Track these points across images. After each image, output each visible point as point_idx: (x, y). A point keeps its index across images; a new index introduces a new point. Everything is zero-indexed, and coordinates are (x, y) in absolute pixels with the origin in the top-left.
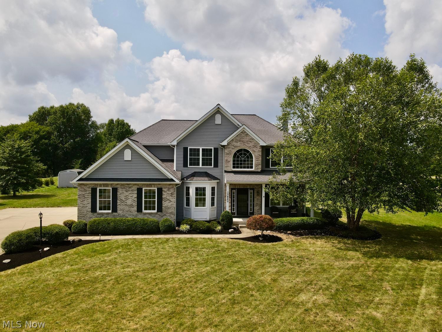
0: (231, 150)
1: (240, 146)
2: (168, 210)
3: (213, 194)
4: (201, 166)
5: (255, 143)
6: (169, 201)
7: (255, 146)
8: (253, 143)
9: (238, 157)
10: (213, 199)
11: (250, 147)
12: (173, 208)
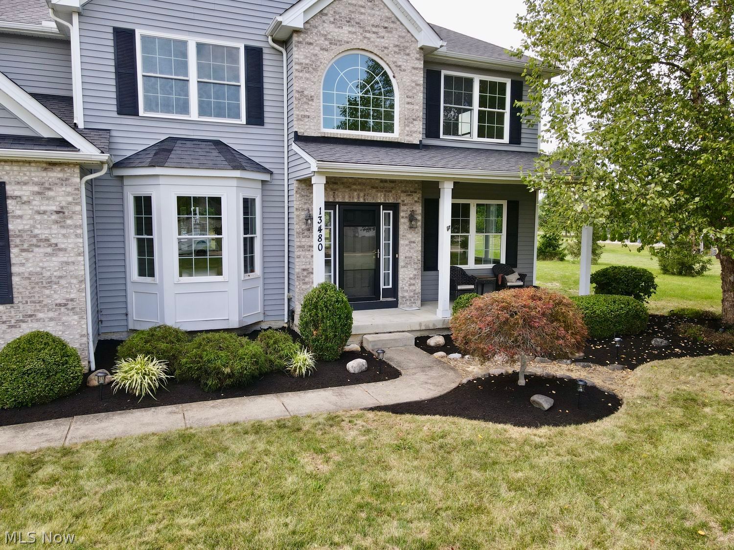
0: (316, 55)
2: (47, 292)
4: (194, 113)
5: (403, 37)
6: (49, 250)
7: (401, 49)
8: (395, 34)
10: (249, 245)
11: (386, 51)
12: (74, 281)
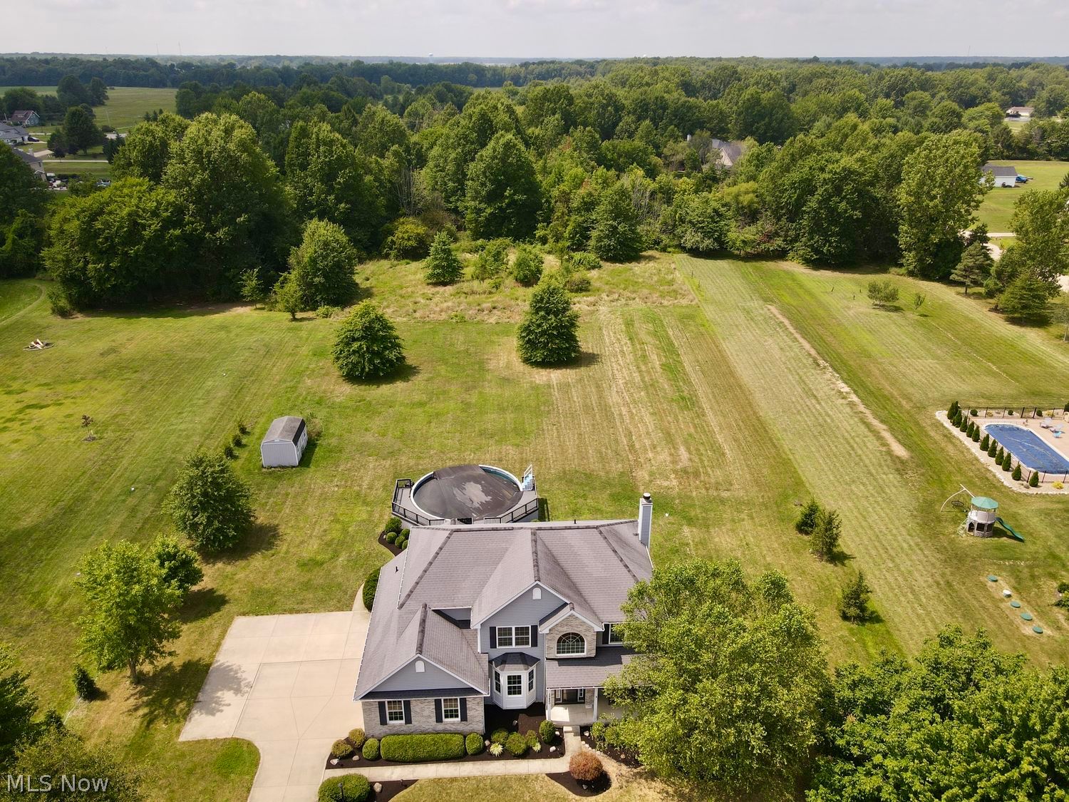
0: (554, 636)
1: (567, 629)
3: (531, 678)
4: (514, 645)
5: (588, 628)
7: (587, 631)
8: (585, 627)
9: (564, 641)
10: (531, 683)
11: (581, 632)
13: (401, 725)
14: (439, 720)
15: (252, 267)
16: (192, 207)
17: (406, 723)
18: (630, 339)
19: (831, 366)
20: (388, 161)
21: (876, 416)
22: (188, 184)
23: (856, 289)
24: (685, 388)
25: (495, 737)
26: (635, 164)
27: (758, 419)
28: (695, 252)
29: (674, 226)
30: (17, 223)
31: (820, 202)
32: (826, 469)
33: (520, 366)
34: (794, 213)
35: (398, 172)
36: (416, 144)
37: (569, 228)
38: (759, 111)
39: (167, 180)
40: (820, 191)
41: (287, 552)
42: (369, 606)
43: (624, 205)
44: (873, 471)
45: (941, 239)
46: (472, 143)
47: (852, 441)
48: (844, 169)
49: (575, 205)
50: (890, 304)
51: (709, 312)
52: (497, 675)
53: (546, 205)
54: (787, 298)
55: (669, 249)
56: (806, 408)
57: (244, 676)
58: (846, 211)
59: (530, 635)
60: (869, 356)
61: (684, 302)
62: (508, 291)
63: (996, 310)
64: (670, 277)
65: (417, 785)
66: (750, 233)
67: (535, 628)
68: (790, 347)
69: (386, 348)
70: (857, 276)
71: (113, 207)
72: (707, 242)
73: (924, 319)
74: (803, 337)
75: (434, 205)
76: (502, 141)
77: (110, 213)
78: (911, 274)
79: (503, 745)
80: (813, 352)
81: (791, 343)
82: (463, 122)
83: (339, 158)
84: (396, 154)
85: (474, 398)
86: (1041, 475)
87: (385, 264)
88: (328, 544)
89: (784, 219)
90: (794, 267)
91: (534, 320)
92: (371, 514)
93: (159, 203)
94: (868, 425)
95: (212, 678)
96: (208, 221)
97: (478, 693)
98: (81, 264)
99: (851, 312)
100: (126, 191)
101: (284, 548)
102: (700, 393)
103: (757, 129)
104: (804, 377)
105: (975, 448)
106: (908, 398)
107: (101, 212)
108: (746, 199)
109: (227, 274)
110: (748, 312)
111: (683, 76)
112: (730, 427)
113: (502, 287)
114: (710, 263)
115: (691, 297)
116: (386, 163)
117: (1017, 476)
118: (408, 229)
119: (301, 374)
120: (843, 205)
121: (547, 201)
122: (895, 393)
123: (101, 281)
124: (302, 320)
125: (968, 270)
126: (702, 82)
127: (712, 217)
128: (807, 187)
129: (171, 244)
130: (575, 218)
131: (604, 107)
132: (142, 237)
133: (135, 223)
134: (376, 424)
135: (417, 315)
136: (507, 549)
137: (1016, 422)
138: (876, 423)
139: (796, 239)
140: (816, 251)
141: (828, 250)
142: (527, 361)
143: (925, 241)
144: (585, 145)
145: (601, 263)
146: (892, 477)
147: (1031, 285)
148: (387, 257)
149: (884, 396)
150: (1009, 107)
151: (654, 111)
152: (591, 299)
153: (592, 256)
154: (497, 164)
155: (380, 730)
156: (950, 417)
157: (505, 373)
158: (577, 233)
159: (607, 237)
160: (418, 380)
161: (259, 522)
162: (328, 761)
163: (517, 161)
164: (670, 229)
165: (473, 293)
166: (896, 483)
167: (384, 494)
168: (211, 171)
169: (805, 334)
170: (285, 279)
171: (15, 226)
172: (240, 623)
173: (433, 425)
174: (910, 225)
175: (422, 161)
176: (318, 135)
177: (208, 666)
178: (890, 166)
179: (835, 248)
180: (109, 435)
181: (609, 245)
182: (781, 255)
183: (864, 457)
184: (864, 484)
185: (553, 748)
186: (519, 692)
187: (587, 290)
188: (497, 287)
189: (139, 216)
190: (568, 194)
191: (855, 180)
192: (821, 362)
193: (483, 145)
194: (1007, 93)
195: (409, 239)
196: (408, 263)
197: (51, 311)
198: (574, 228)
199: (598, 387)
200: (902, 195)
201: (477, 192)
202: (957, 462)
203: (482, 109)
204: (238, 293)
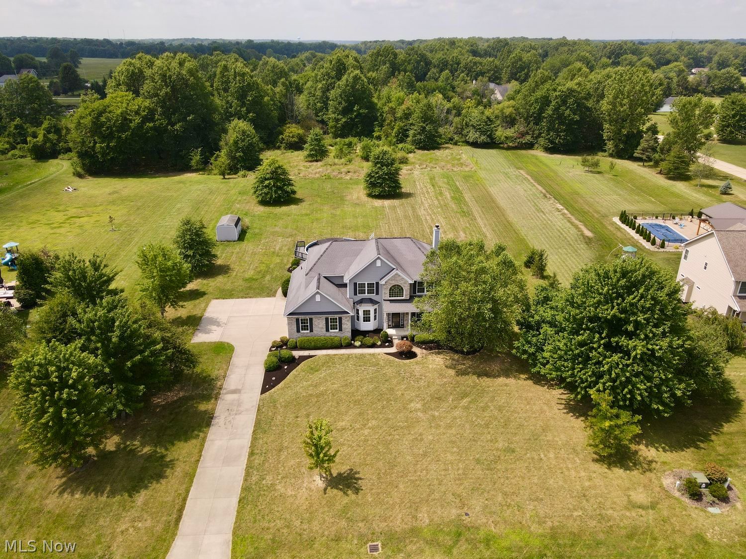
0: (388, 286)
1: (394, 283)
3: (375, 313)
4: (366, 294)
6: (346, 325)
7: (405, 283)
9: (393, 290)
10: (375, 316)
11: (402, 284)
12: (349, 329)
13: (307, 333)
14: (327, 330)
15: (197, 148)
16: (159, 109)
17: (310, 332)
18: (433, 186)
19: (554, 197)
20: (279, 89)
21: (577, 219)
22: (157, 95)
23: (575, 163)
24: (465, 207)
25: (357, 338)
26: (437, 91)
27: (508, 222)
28: (475, 145)
29: (462, 129)
30: (46, 124)
31: (554, 111)
32: (545, 242)
33: (365, 198)
34: (538, 119)
35: (285, 96)
36: (295, 80)
37: (395, 130)
38: (521, 65)
39: (144, 93)
40: (553, 103)
41: (236, 275)
42: (285, 294)
43: (430, 113)
44: (572, 244)
45: (628, 132)
46: (333, 78)
47: (561, 231)
48: (568, 89)
49: (399, 115)
50: (595, 170)
51: (482, 174)
52: (358, 310)
53: (380, 117)
54: (532, 168)
55: (459, 144)
56: (537, 217)
57: (221, 321)
58: (569, 116)
59: (375, 288)
60: (578, 194)
61: (467, 169)
62: (357, 163)
63: (660, 173)
64: (459, 157)
65: (317, 357)
66: (510, 132)
67: (377, 284)
68: (530, 189)
69: (284, 185)
70: (577, 157)
71: (111, 108)
72: (483, 137)
73: (615, 177)
74: (539, 185)
75: (308, 117)
76: (351, 75)
77: (110, 112)
78: (611, 156)
79: (361, 342)
80: (544, 191)
81: (531, 187)
82: (325, 65)
83: (249, 84)
84: (283, 84)
85: (338, 212)
86: (666, 243)
87: (278, 152)
88: (260, 272)
89: (532, 124)
90: (539, 153)
91: (374, 170)
92: (282, 260)
93: (140, 107)
94: (572, 223)
95: (203, 321)
96: (170, 120)
97: (347, 313)
98: (92, 144)
99: (570, 174)
100: (119, 99)
101: (235, 274)
102: (474, 210)
103: (520, 76)
104: (537, 203)
105: (632, 233)
106: (598, 212)
107: (104, 111)
108: (508, 111)
109: (180, 153)
110: (506, 174)
111: (472, 46)
112: (490, 225)
113: (353, 162)
114: (485, 151)
115: (471, 166)
116: (277, 90)
117: (653, 243)
118: (292, 130)
119: (233, 202)
120: (568, 112)
121: (381, 115)
122: (591, 211)
123: (104, 154)
124: (229, 179)
125: (644, 150)
126: (485, 50)
127: (486, 122)
128: (545, 101)
129: (147, 132)
130: (399, 124)
131: (418, 62)
132: (129, 128)
133: (126, 119)
134: (281, 223)
135: (301, 175)
136: (362, 249)
137: (660, 221)
138: (577, 222)
139: (539, 136)
140: (552, 142)
141: (559, 141)
142: (370, 195)
143: (618, 134)
144: (405, 84)
145: (415, 150)
146: (583, 246)
147: (679, 154)
148: (279, 148)
149: (585, 212)
150: (693, 68)
151: (452, 66)
152: (409, 167)
153: (409, 146)
154: (349, 90)
155: (296, 335)
156: (620, 219)
157: (357, 202)
158: (400, 133)
159: (419, 133)
160: (303, 204)
161: (218, 263)
162: (270, 349)
163: (362, 88)
164: (460, 131)
165: (335, 164)
166: (584, 248)
167: (289, 252)
168: (171, 88)
169: (540, 183)
170: (218, 155)
171: (44, 126)
172: (214, 303)
173: (314, 224)
174: (610, 125)
175: (300, 91)
176: (235, 70)
177: (201, 318)
178: (598, 89)
179: (564, 139)
180: (123, 228)
181: (421, 139)
182: (530, 146)
183: (568, 238)
184: (566, 249)
185: (387, 344)
186: (369, 321)
187: (406, 163)
188: (350, 161)
189: (128, 115)
190: (395, 109)
191: (575, 96)
192: (548, 196)
193: (339, 79)
194: (692, 58)
195: (293, 137)
196: (292, 152)
197: (72, 174)
198: (398, 130)
199: (412, 207)
200: (605, 105)
201: (336, 109)
202: (621, 239)
203: (338, 56)
204: (188, 165)
